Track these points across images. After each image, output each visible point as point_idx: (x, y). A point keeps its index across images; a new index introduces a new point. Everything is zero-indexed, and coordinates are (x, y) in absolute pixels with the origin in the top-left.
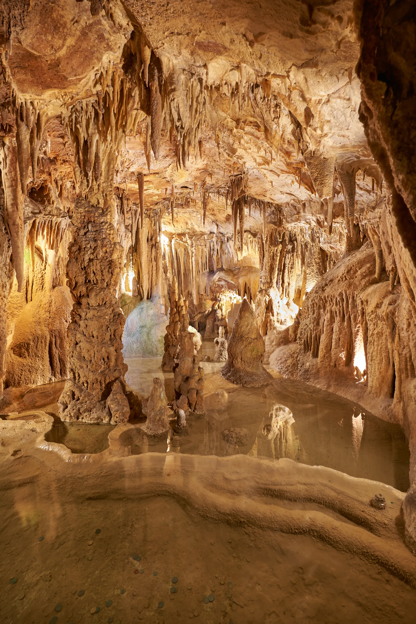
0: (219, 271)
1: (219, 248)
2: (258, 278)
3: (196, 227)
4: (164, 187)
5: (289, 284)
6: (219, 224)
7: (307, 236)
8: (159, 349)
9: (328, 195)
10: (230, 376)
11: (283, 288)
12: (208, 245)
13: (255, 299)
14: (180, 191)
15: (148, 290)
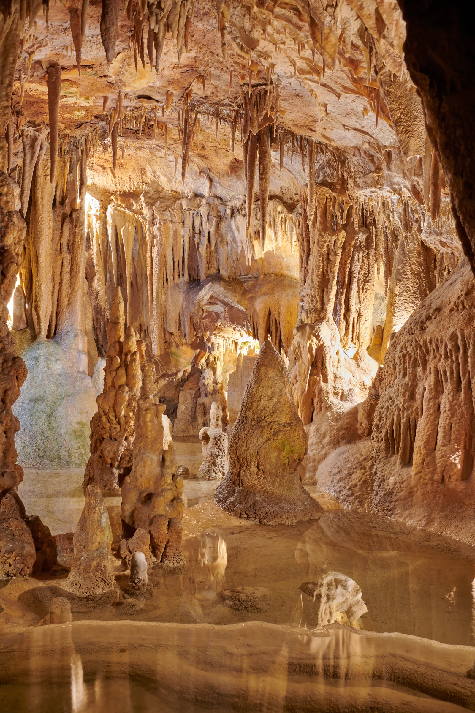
0: (212, 281)
1: (212, 230)
2: (297, 300)
3: (163, 181)
4: (101, 94)
5: (359, 315)
6: (215, 178)
7: (396, 218)
8: (73, 451)
9: (417, 151)
10: (233, 504)
11: (347, 323)
12: (188, 223)
13: (288, 347)
14: (135, 103)
15: (51, 317)
